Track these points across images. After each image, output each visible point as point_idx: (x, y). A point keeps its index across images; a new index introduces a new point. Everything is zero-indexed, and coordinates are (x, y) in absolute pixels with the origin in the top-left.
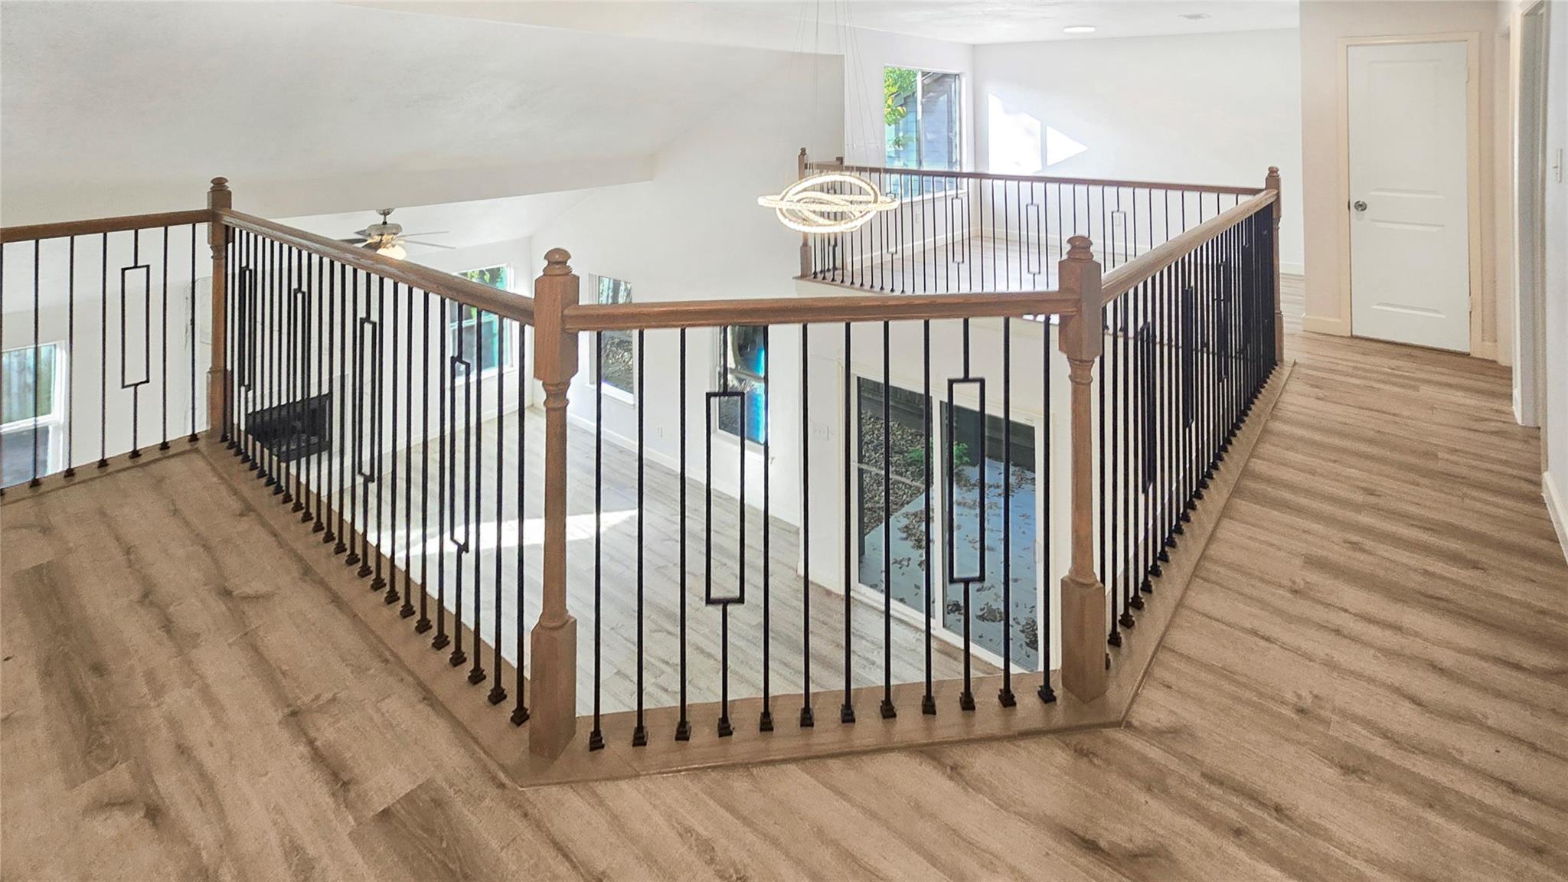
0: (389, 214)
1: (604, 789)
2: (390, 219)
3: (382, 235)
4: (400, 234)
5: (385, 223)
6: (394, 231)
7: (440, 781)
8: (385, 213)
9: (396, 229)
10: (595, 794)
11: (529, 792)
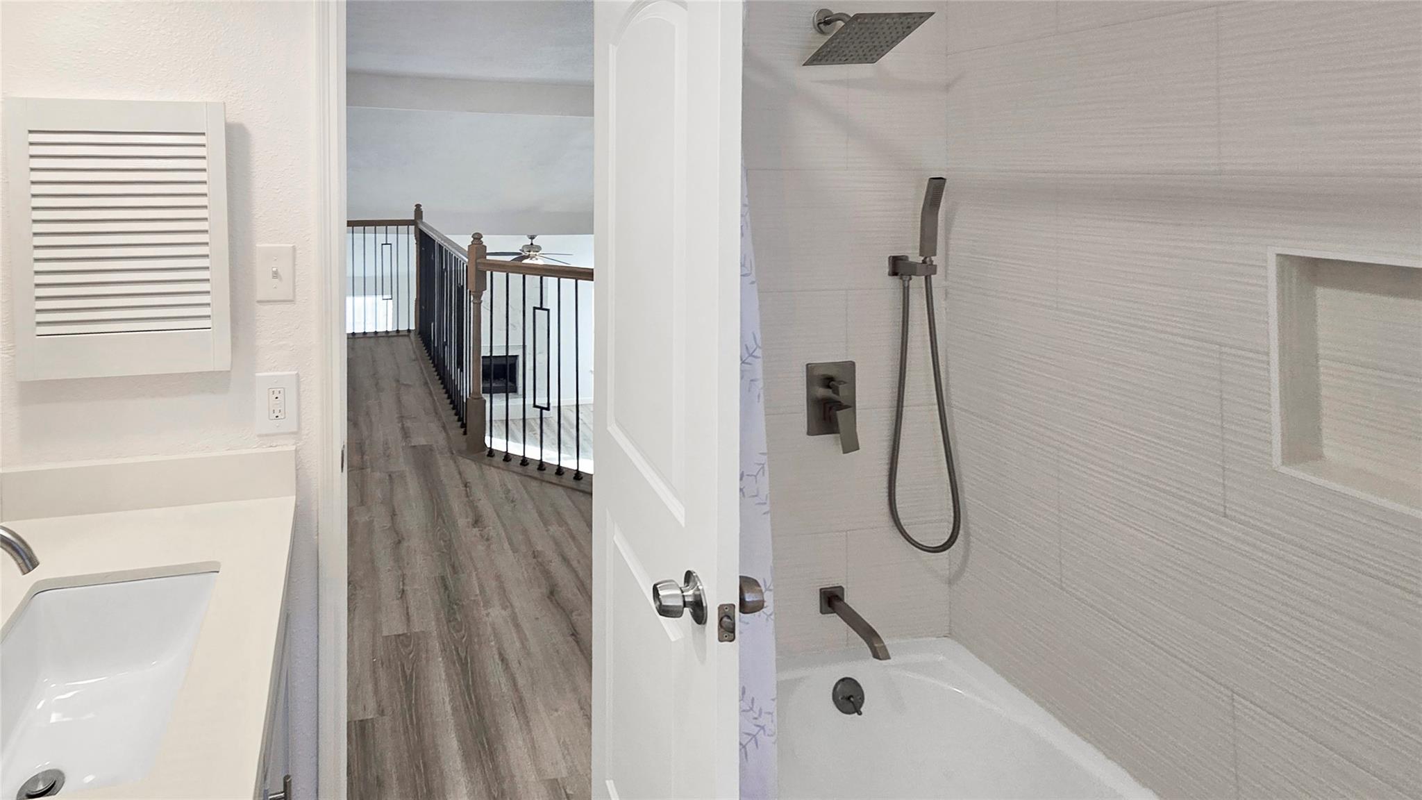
0: (534, 238)
1: (484, 466)
2: (535, 242)
3: (529, 251)
4: (540, 252)
5: (532, 244)
6: (537, 250)
7: (435, 446)
8: (532, 238)
9: (539, 248)
10: (481, 466)
11: (460, 458)
